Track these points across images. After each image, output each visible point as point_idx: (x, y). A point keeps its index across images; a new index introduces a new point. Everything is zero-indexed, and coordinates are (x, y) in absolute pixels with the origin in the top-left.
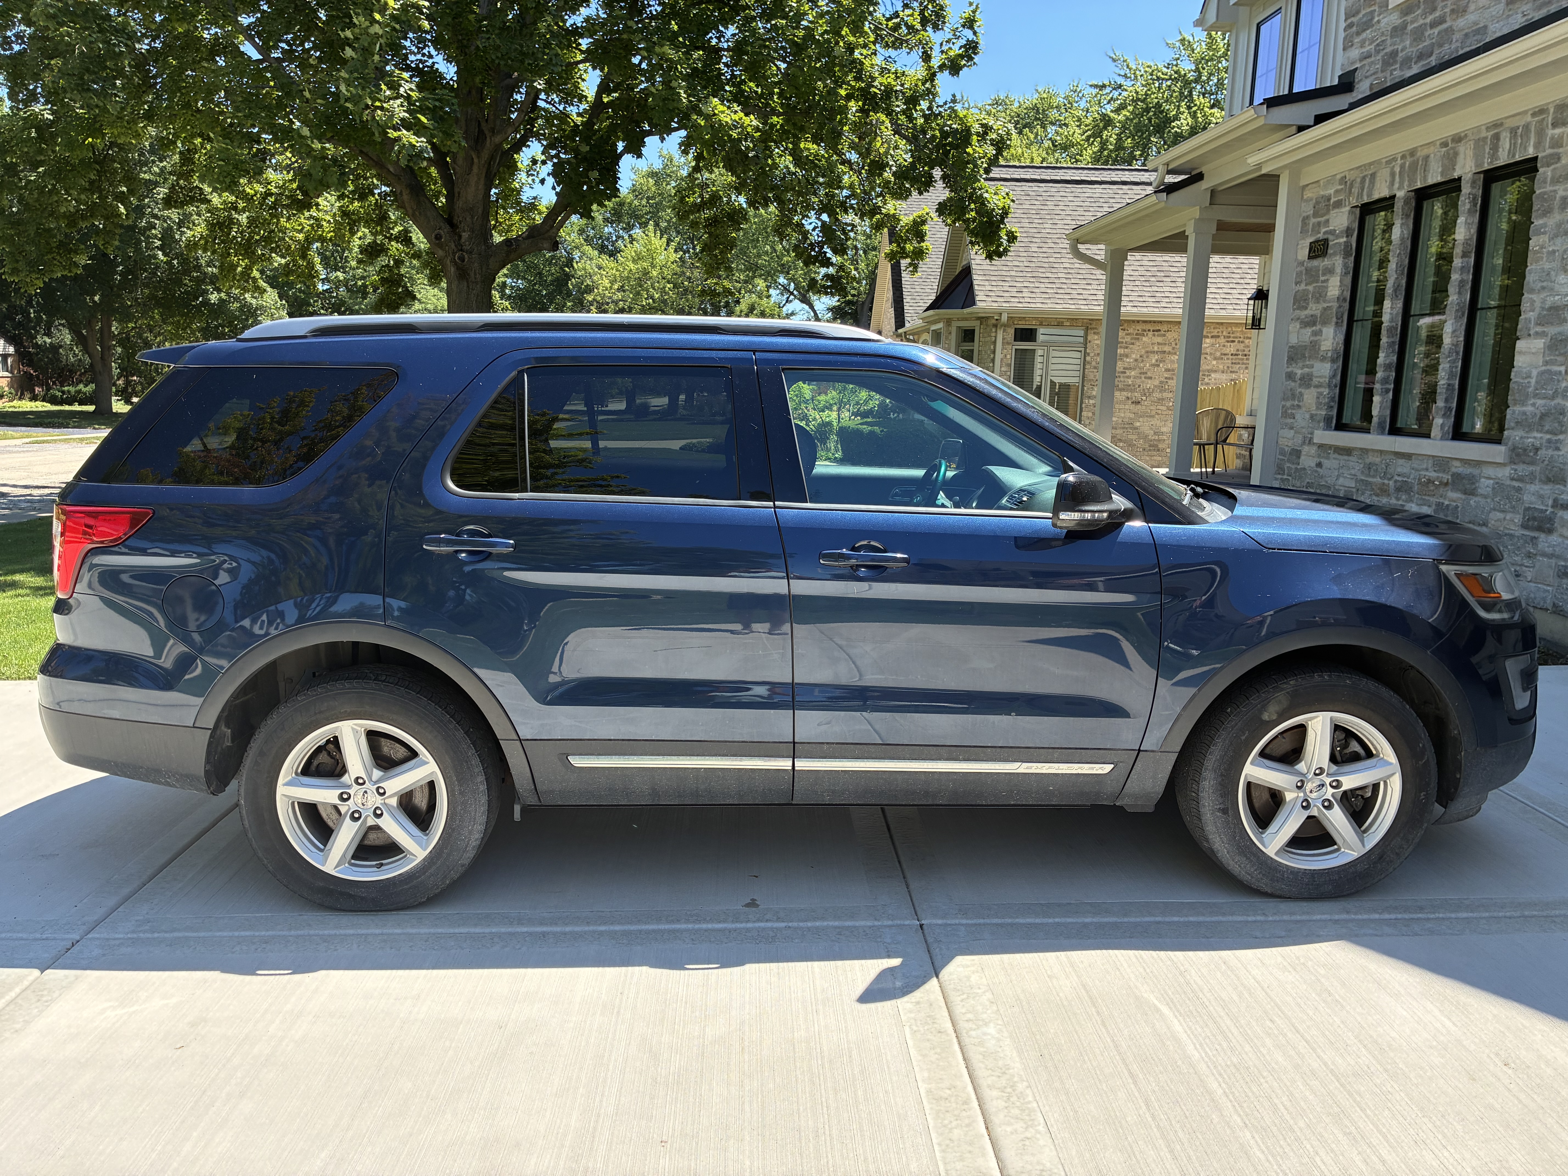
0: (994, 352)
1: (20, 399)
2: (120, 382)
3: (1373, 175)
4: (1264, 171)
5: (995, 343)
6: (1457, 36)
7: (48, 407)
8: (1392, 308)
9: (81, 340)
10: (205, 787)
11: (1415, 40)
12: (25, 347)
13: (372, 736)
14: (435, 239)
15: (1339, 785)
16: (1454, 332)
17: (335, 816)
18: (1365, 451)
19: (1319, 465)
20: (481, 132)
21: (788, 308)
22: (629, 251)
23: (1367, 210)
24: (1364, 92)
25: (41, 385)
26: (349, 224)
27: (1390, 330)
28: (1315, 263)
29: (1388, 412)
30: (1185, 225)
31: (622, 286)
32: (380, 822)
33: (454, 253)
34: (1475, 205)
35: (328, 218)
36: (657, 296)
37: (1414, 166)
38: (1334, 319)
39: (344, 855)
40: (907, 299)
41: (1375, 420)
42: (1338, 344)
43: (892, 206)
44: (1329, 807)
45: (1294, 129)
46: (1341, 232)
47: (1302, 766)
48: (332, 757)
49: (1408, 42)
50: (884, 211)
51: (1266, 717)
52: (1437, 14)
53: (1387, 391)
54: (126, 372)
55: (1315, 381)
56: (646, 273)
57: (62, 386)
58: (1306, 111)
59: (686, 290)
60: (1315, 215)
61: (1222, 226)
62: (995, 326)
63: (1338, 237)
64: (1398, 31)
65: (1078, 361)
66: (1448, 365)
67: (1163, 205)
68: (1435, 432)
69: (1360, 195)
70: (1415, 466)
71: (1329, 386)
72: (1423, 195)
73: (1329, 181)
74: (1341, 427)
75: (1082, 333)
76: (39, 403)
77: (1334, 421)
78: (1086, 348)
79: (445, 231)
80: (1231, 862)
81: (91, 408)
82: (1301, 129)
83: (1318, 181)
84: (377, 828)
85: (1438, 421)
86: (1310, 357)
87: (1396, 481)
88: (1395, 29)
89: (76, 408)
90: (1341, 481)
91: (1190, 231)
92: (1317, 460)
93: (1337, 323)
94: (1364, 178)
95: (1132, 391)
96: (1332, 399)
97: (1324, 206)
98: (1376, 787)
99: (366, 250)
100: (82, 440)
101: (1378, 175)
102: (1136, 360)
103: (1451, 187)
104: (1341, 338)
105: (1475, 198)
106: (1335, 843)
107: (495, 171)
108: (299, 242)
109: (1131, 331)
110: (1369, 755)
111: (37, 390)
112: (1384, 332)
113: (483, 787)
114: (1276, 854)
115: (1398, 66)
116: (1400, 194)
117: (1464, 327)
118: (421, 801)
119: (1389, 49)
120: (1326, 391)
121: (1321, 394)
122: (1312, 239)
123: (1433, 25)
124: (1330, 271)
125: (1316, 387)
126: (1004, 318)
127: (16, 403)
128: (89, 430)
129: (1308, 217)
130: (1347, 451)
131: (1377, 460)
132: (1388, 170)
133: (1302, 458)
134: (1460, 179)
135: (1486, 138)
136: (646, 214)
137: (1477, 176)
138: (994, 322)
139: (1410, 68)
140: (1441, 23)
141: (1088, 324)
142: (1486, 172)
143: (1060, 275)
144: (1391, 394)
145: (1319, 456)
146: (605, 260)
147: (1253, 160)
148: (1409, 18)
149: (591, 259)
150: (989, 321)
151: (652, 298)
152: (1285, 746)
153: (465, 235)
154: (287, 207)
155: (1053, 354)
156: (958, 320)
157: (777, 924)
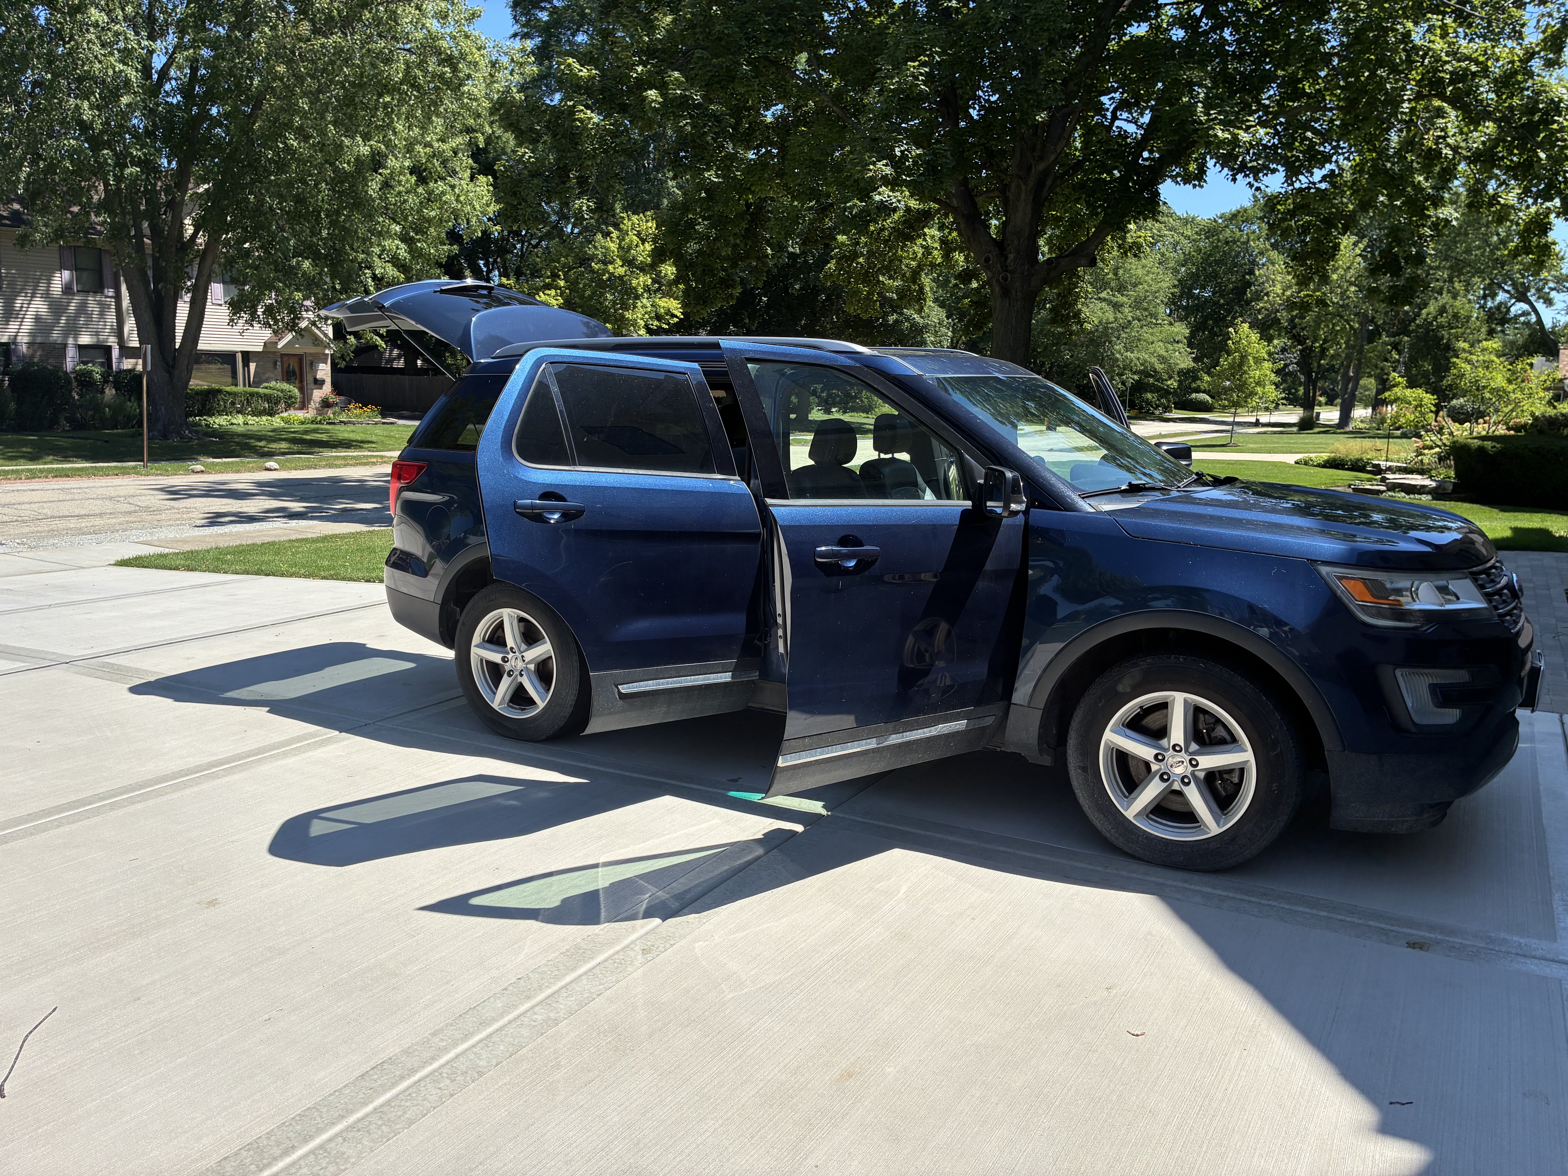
14: (984, 262)
15: (1197, 764)
32: (523, 680)
33: (999, 274)
39: (504, 698)
44: (1188, 784)
47: (1161, 742)
51: (1121, 688)
79: (993, 254)
84: (521, 685)
98: (1241, 772)
106: (1194, 820)
107: (1045, 195)
110: (1233, 740)
114: (1136, 816)
153: (1011, 257)
157: (733, 794)
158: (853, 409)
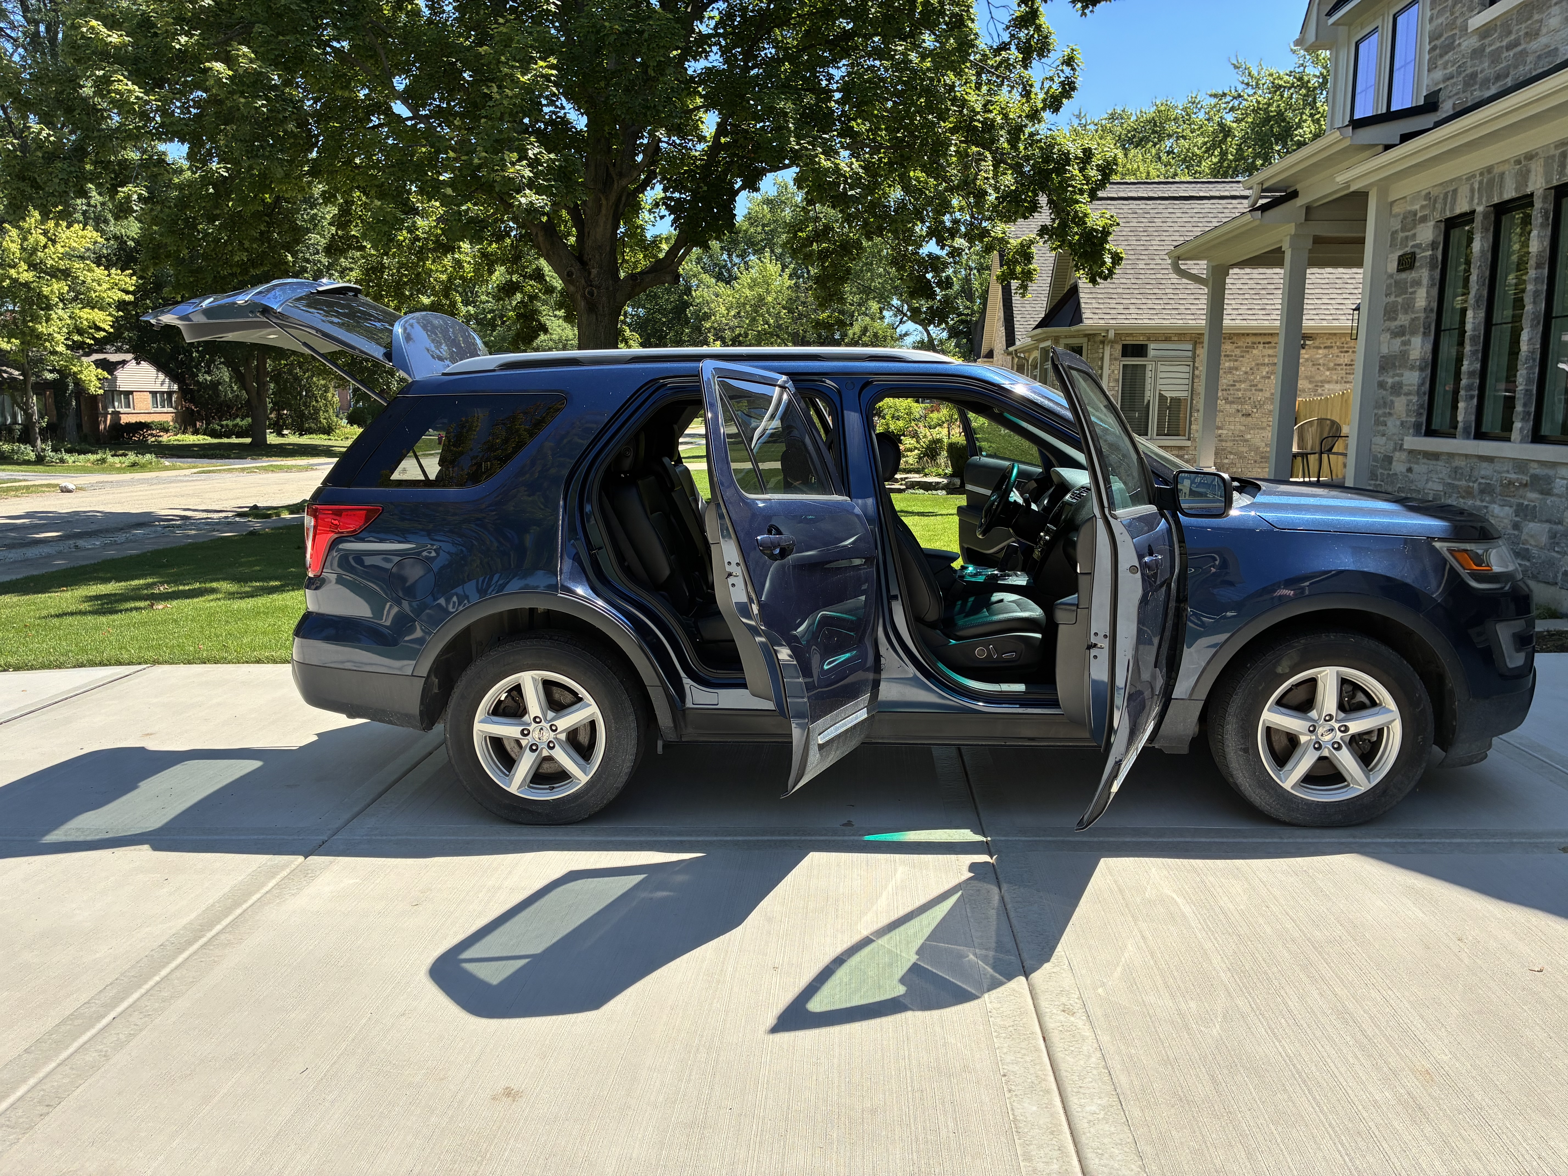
0: (1102, 368)
1: (184, 433)
2: (273, 416)
3: (1455, 191)
4: (1352, 189)
5: (1102, 359)
6: (1529, 59)
7: (209, 440)
8: (1474, 318)
9: (239, 378)
10: (419, 724)
11: (1492, 62)
12: (187, 385)
13: (548, 685)
14: (567, 278)
15: (1347, 729)
16: (1530, 340)
17: (517, 749)
18: (1451, 456)
19: (1410, 470)
20: (608, 175)
21: (902, 329)
22: (745, 279)
23: (1451, 224)
24: (1447, 112)
25: (201, 420)
26: (487, 264)
27: (1473, 339)
28: (1404, 275)
29: (1473, 418)
30: (1281, 241)
31: (739, 313)
32: (553, 753)
33: (584, 289)
34: (1547, 219)
35: (468, 259)
36: (772, 321)
37: (1491, 182)
38: (1422, 330)
39: (524, 779)
40: (1017, 318)
41: (1460, 425)
42: (1426, 353)
43: (999, 229)
44: (1339, 748)
45: (1381, 148)
46: (1427, 246)
47: (1314, 714)
48: (515, 701)
49: (1486, 64)
50: (993, 234)
51: (1279, 670)
52: (1513, 37)
53: (1472, 397)
54: (278, 406)
55: (1405, 389)
56: (761, 299)
57: (221, 420)
58: (1392, 131)
59: (801, 315)
60: (1403, 229)
61: (1318, 240)
62: (1103, 342)
63: (1424, 250)
64: (1478, 53)
65: (1187, 376)
66: (1525, 372)
67: (1257, 223)
68: (1515, 435)
69: (1444, 210)
70: (1497, 468)
71: (1418, 393)
72: (1501, 210)
73: (1416, 196)
74: (1430, 433)
75: (1190, 347)
76: (200, 437)
77: (1424, 428)
78: (1194, 362)
79: (576, 268)
80: (1253, 795)
81: (248, 440)
82: (1387, 147)
83: (1404, 198)
84: (550, 759)
85: (1517, 425)
86: (1400, 366)
87: (1480, 483)
88: (1474, 51)
89: (234, 440)
90: (1430, 484)
91: (1286, 247)
92: (1408, 465)
93: (1424, 333)
94: (1446, 194)
95: (1242, 404)
96: (1421, 406)
97: (1411, 220)
98: (1380, 731)
99: (503, 288)
100: (243, 470)
101: (1460, 191)
102: (1246, 373)
103: (1526, 201)
104: (1429, 347)
105: (1547, 212)
106: (1345, 780)
107: (621, 211)
108: (442, 282)
109: (1240, 344)
110: (1374, 704)
111: (198, 424)
112: (1467, 341)
113: (634, 725)
114: (1292, 788)
115: (1477, 87)
116: (1480, 209)
117: (1539, 335)
118: (584, 738)
119: (1469, 71)
120: (1415, 399)
121: (1410, 401)
122: (1400, 253)
123: (1509, 48)
124: (1417, 283)
125: (1406, 394)
126: (1111, 334)
127: (179, 437)
128: (249, 460)
129: (1396, 232)
130: (1435, 456)
131: (1463, 464)
132: (1468, 186)
133: (1394, 463)
134: (1532, 194)
135: (1554, 156)
136: (762, 240)
137: (1548, 192)
138: (1101, 338)
139: (1488, 88)
140: (1516, 46)
141: (1195, 339)
142: (1556, 188)
143: (1167, 291)
144: (1475, 401)
145: (1409, 461)
146: (721, 288)
147: (1341, 179)
148: (1487, 41)
149: (708, 287)
150: (1097, 338)
151: (767, 323)
152: (1300, 696)
153: (594, 271)
154: (434, 250)
155: (1161, 368)
156: (1066, 337)
157: (868, 838)
158: (310, 431)
